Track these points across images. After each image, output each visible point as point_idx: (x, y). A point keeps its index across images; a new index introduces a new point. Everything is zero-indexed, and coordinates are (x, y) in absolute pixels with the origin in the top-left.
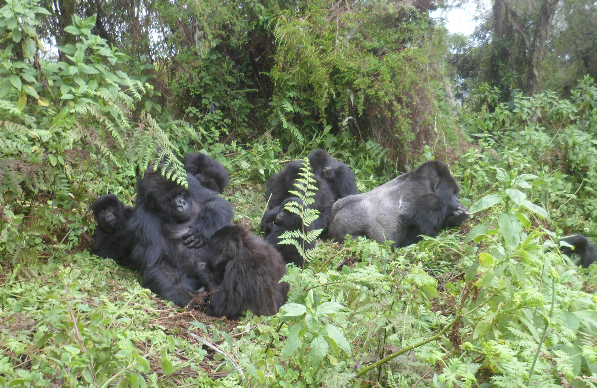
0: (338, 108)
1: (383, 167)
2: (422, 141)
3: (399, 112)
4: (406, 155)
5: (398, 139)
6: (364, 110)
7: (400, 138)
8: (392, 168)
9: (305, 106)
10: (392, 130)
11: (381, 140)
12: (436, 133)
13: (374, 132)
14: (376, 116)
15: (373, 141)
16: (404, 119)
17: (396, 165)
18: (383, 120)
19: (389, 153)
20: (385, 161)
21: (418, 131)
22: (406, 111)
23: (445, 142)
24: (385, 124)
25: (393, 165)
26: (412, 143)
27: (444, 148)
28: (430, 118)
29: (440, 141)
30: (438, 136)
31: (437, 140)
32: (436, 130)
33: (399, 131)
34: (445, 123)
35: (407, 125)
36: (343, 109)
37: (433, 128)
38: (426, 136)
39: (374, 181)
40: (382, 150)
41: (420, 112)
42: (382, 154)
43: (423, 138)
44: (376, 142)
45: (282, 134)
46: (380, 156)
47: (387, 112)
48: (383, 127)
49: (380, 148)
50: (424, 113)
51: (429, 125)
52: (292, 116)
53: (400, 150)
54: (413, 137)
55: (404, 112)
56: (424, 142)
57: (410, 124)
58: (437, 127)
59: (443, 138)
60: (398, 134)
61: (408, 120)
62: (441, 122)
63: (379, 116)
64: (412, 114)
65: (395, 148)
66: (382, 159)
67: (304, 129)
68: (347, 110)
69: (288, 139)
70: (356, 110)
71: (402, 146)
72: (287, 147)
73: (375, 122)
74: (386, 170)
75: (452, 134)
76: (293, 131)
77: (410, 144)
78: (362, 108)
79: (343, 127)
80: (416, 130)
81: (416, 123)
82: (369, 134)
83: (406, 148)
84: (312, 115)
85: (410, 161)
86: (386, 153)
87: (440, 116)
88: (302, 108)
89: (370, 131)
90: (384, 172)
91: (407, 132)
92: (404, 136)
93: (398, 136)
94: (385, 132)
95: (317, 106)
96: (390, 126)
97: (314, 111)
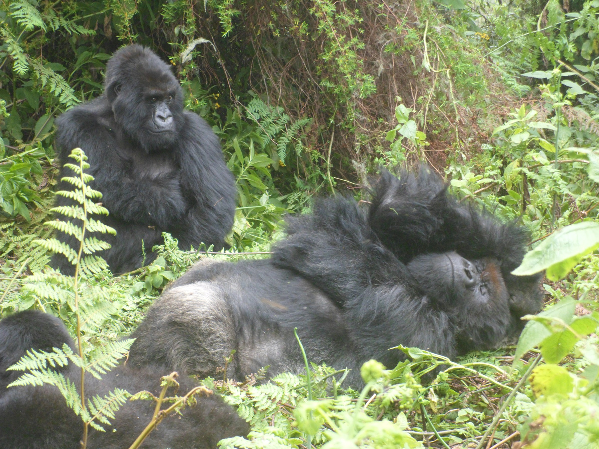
0: (167, 15)
1: (294, 169)
2: (394, 95)
3: (330, 21)
4: (352, 134)
5: (330, 93)
6: (234, 20)
7: (337, 91)
8: (319, 171)
9: (79, 13)
10: (313, 69)
11: (286, 98)
12: (428, 74)
13: (268, 76)
14: (269, 35)
15: (264, 101)
16: (342, 38)
17: (329, 161)
18: (289, 45)
19: (308, 129)
20: (299, 151)
21: (381, 69)
22: (349, 19)
23: (452, 96)
24: (295, 54)
25: (321, 162)
26: (367, 101)
27: (452, 111)
28: (412, 34)
29: (439, 94)
30: (435, 82)
31: (431, 92)
32: (426, 64)
33: (331, 71)
34: (452, 47)
35: (352, 55)
36: (180, 18)
37: (420, 60)
38: (403, 83)
39: (272, 208)
40: (289, 124)
41: (383, 18)
42: (289, 133)
43: (396, 89)
44: (274, 104)
45: (17, 92)
46: (284, 140)
47: (297, 21)
48: (289, 64)
49: (285, 118)
50: (394, 23)
51: (409, 53)
52: (43, 40)
53: (336, 120)
54: (369, 85)
55: (343, 21)
56: (399, 99)
57: (359, 52)
58: (431, 59)
59: (447, 87)
60: (330, 80)
61: (355, 40)
62: (441, 45)
63: (276, 34)
64: (364, 26)
65: (325, 116)
66: (290, 147)
67: (79, 74)
68: (191, 20)
69: (35, 105)
70: (216, 19)
71: (343, 110)
72: (34, 125)
73: (269, 51)
74: (303, 176)
75: (470, 74)
76: (49, 82)
77: (361, 105)
78: (230, 12)
79: (183, 66)
80: (377, 68)
81: (377, 48)
82: (254, 84)
83: (353, 115)
84: (99, 38)
85: (363, 149)
86: (300, 131)
87: (438, 29)
88: (71, 18)
89: (257, 76)
90: (299, 182)
91: (353, 75)
92: (346, 84)
93: (329, 85)
94: (296, 76)
95: (111, 11)
96: (309, 60)
97: (101, 26)
